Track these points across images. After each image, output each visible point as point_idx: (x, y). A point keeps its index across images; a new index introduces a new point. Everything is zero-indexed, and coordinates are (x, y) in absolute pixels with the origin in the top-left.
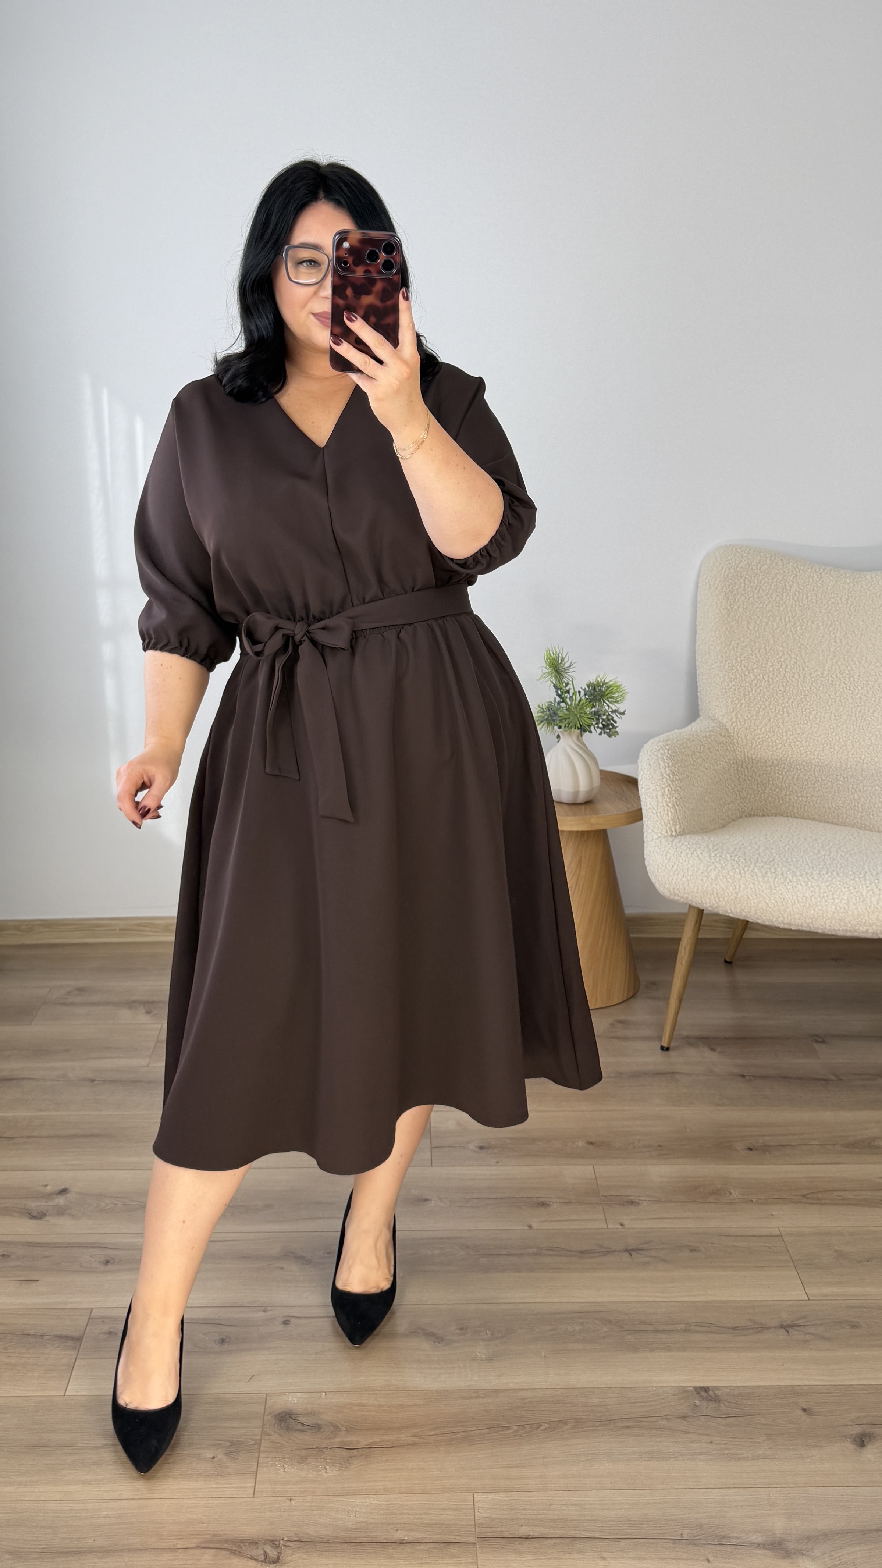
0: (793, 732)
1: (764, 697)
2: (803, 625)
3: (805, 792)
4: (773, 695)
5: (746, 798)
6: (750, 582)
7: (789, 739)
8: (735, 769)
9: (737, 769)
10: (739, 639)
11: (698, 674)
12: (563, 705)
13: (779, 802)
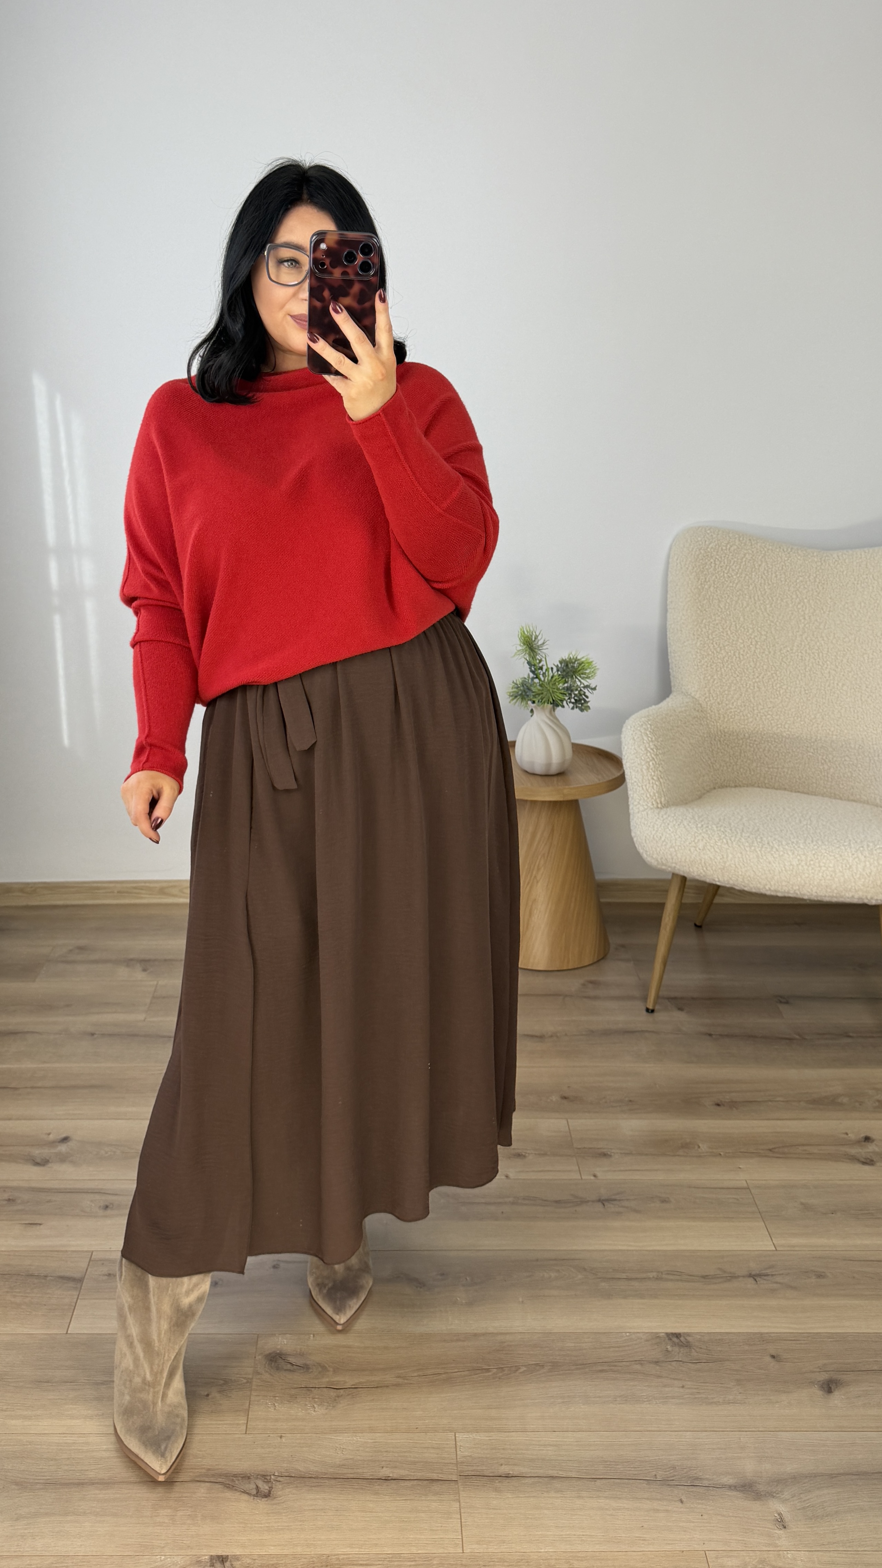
0: (763, 706)
1: (735, 673)
2: (772, 603)
3: (776, 763)
4: (744, 671)
5: (718, 770)
6: (720, 562)
7: (760, 713)
8: (709, 742)
9: (711, 744)
10: (711, 617)
11: (669, 651)
12: (536, 681)
13: (750, 773)
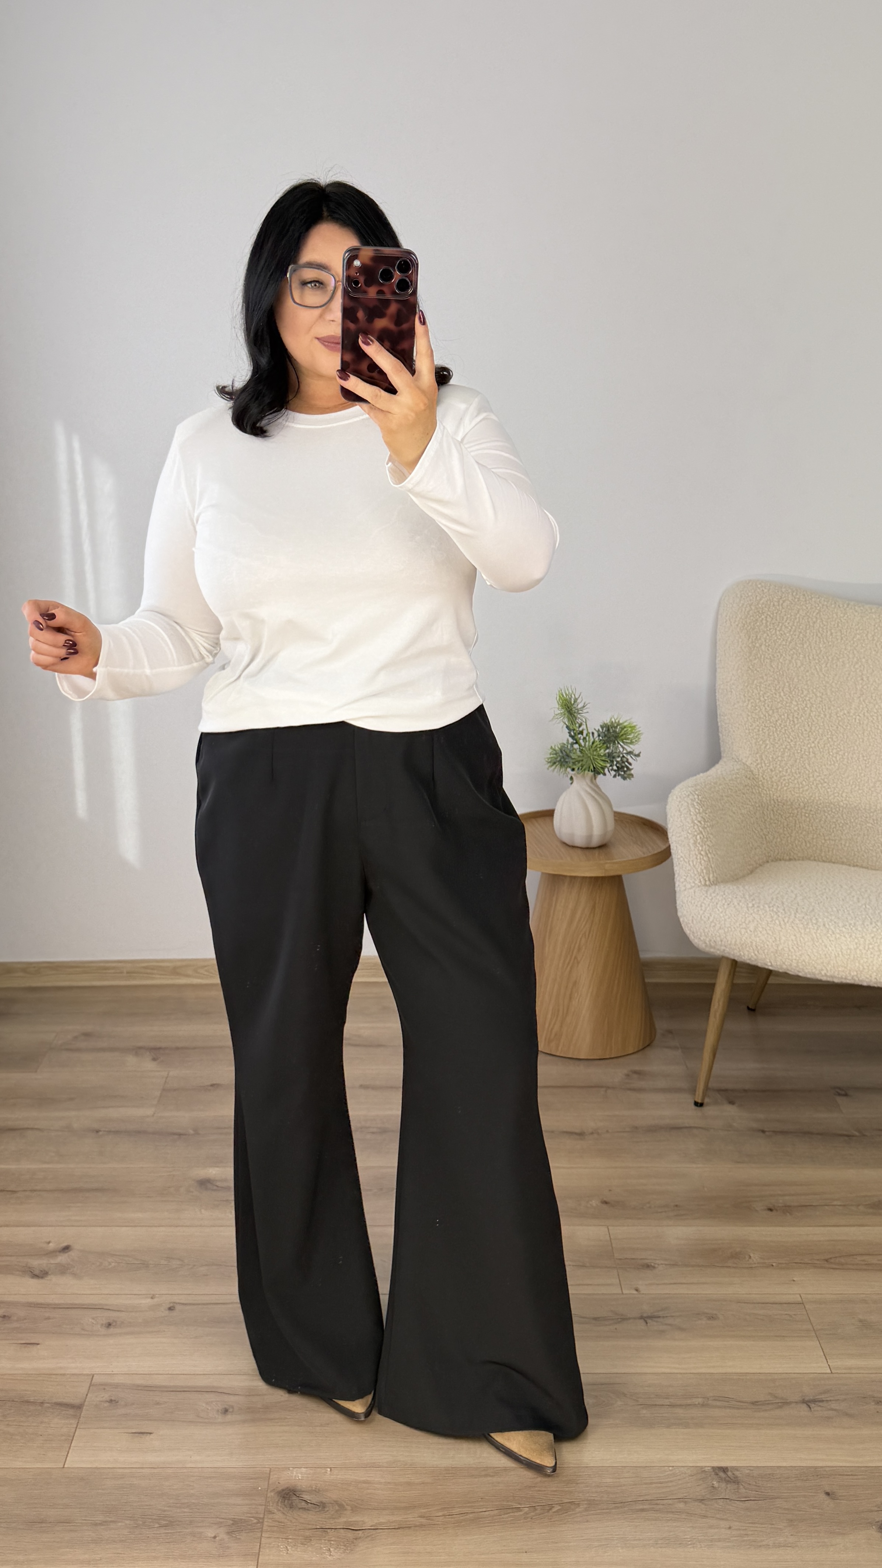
0: (820, 773)
1: (789, 738)
2: (827, 663)
3: (833, 834)
4: (798, 736)
5: (771, 842)
6: (772, 619)
7: (815, 780)
8: (761, 812)
9: (763, 813)
10: (762, 678)
11: (718, 714)
12: (576, 746)
13: (806, 845)
